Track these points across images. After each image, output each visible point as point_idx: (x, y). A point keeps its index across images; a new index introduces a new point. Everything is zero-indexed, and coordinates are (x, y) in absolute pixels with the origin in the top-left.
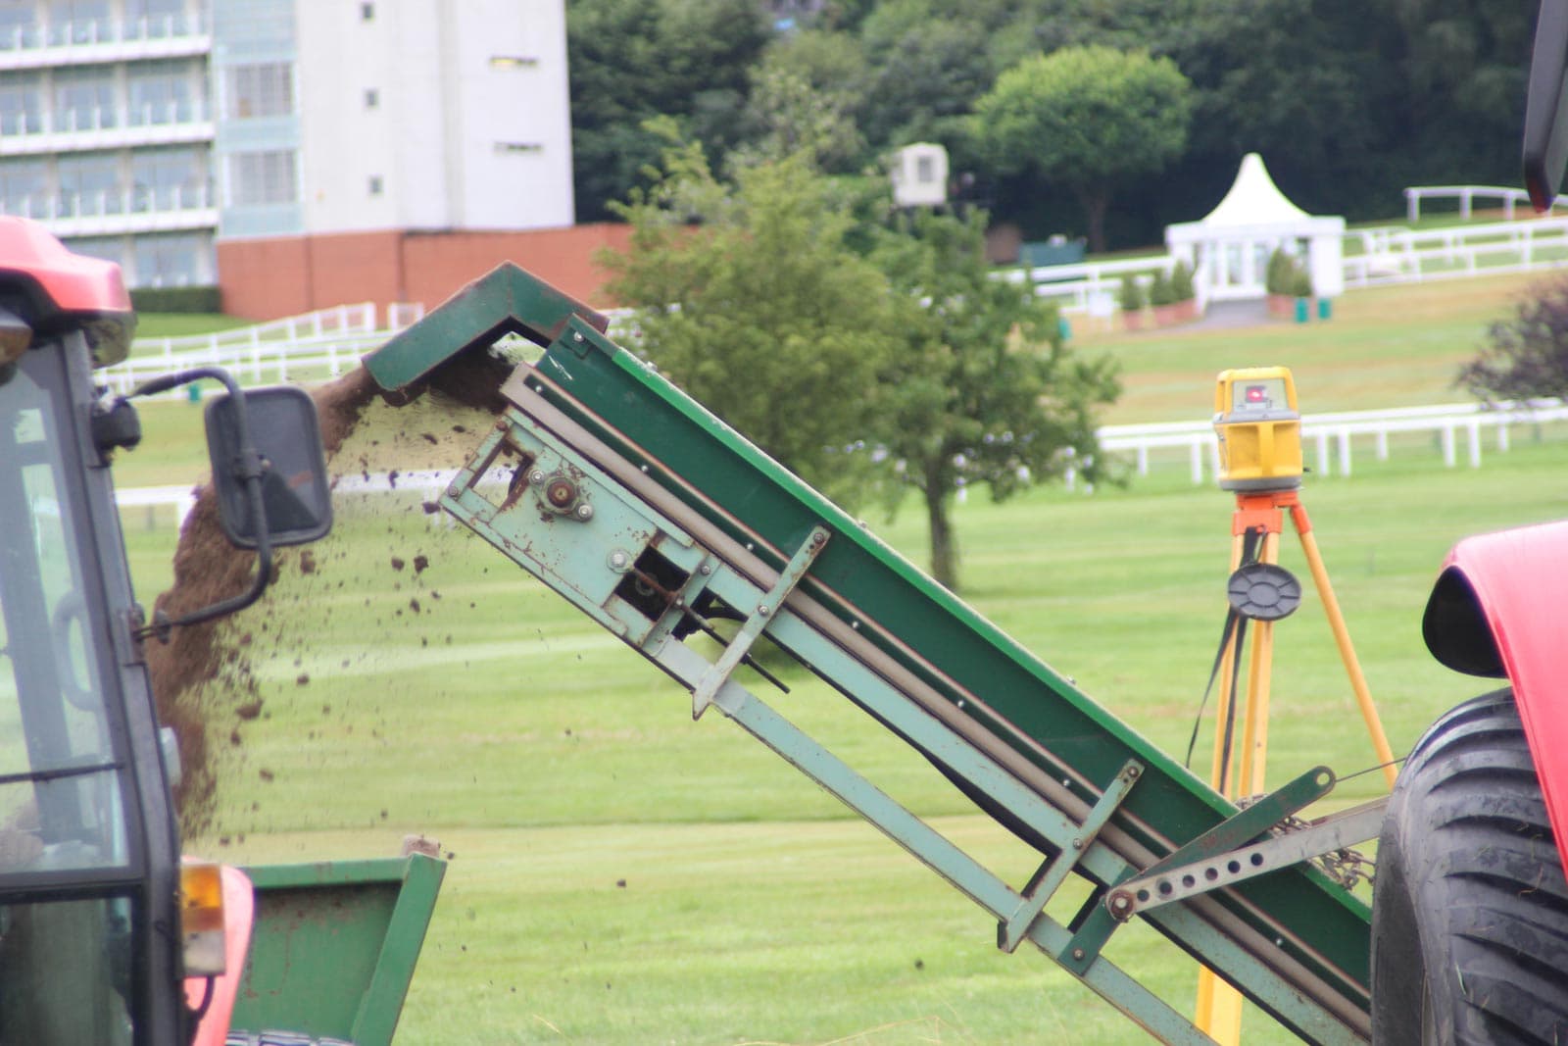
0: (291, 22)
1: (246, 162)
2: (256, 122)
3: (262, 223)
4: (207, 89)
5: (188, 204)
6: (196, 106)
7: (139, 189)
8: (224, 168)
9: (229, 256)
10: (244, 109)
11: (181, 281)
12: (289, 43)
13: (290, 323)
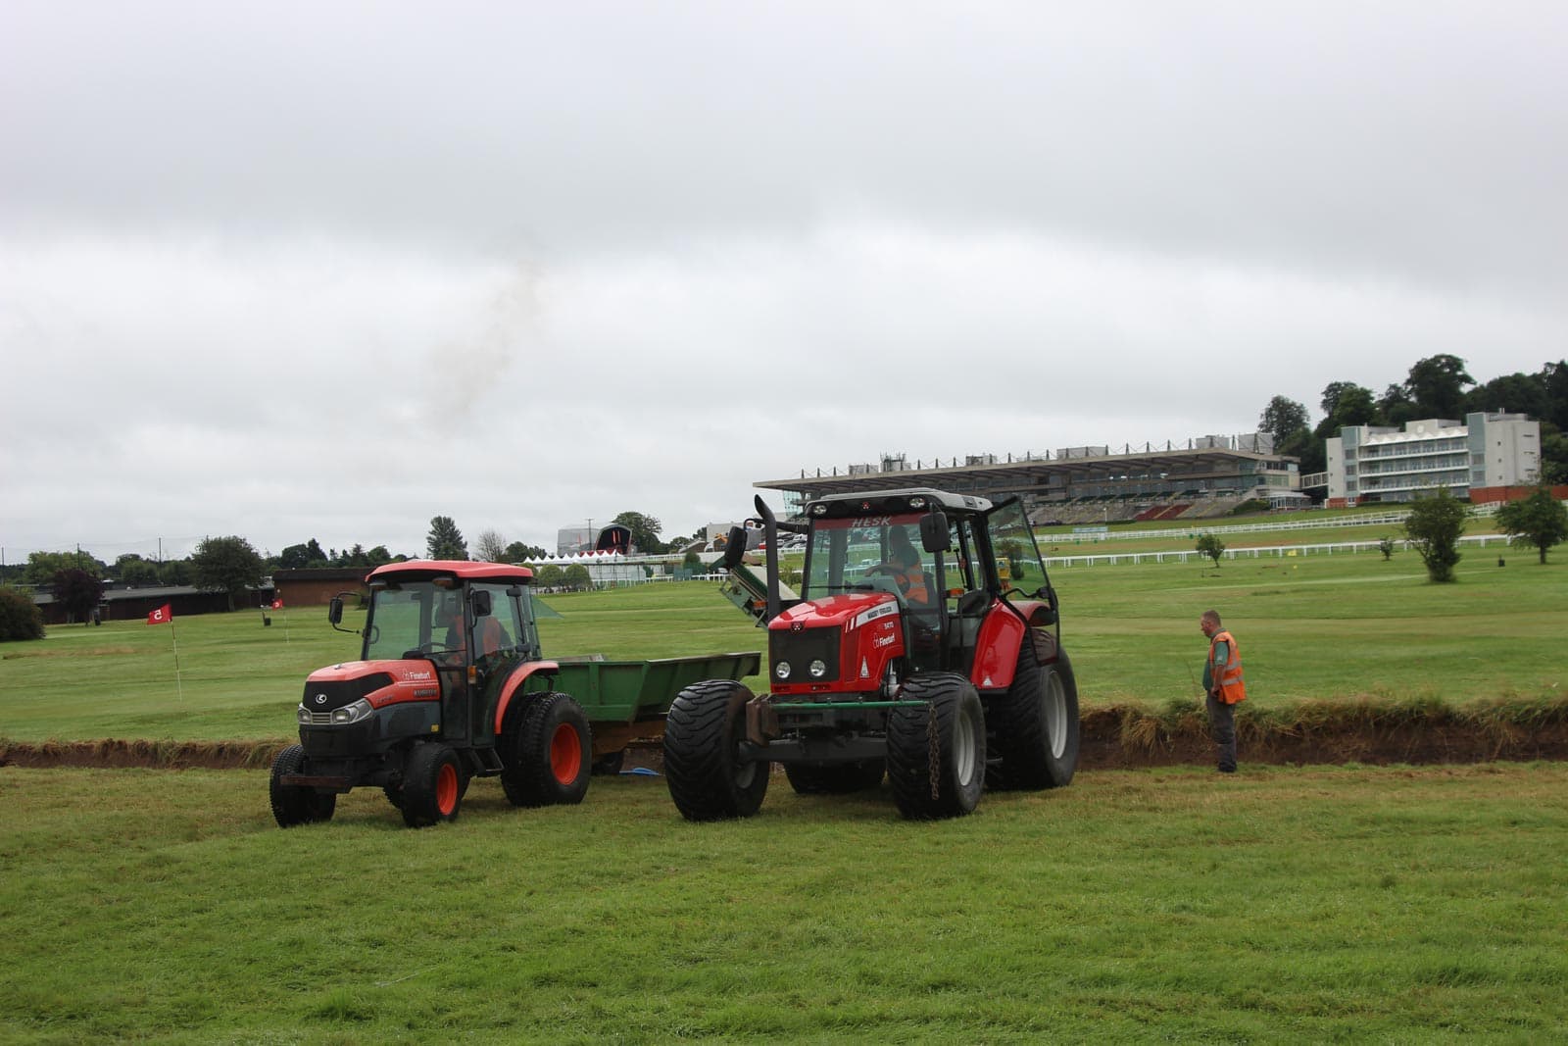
0: (1484, 446)
1: (1475, 473)
2: (1476, 465)
3: (1478, 485)
4: (1468, 459)
5: (1464, 482)
6: (1466, 462)
7: (1455, 478)
8: (1471, 475)
9: (1472, 492)
10: (1475, 463)
11: (1462, 496)
12: (1484, 450)
13: (1483, 505)
